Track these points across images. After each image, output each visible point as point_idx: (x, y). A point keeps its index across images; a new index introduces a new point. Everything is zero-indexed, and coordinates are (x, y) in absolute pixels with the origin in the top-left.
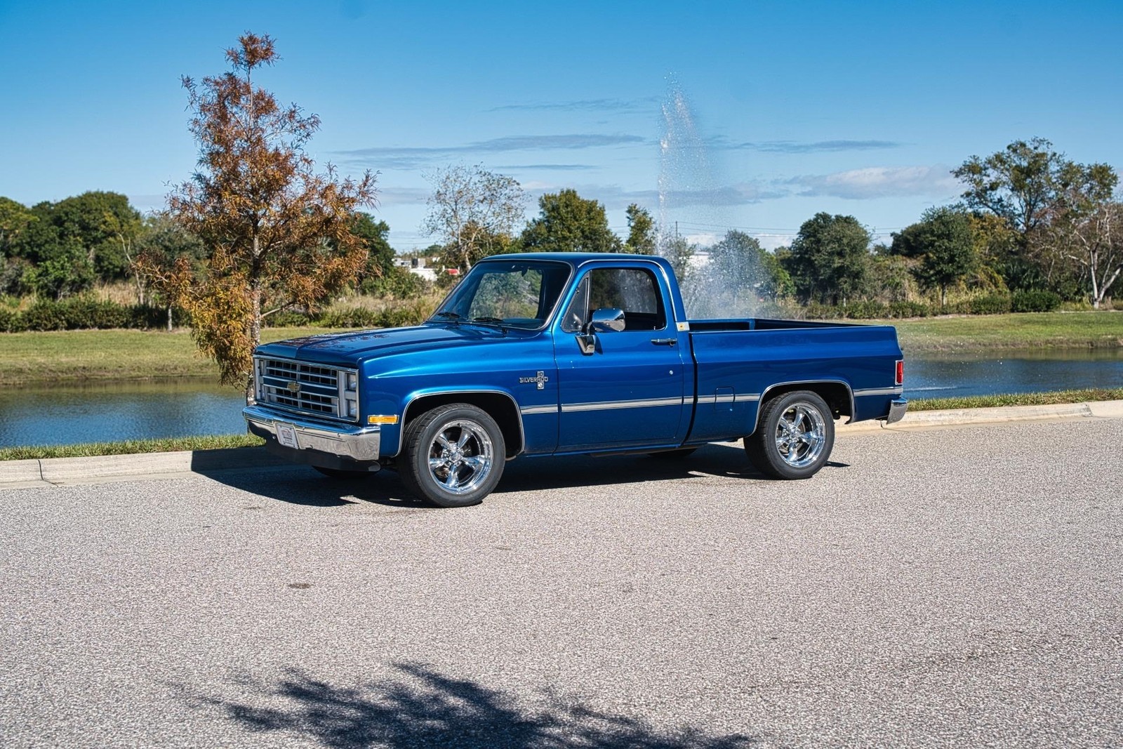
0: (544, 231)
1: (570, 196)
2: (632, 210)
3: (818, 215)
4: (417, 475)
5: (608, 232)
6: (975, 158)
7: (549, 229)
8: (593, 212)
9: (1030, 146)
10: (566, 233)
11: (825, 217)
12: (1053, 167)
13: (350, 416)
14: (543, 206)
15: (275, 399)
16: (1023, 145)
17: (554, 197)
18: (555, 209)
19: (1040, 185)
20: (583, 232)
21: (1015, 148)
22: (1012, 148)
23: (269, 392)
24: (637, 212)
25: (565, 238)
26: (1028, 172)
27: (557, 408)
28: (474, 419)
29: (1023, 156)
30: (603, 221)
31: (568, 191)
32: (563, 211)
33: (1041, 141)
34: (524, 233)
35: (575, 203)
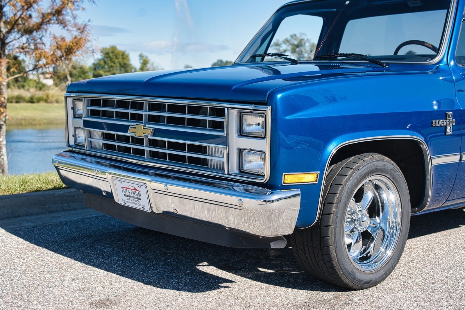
0: (102, 63)
1: (113, 49)
2: (141, 56)
3: (218, 61)
4: (333, 252)
5: (131, 65)
6: (278, 40)
7: (105, 62)
8: (124, 56)
9: (298, 35)
10: (113, 64)
11: (221, 61)
12: (307, 45)
13: (242, 172)
14: (102, 52)
15: (101, 146)
16: (295, 35)
17: (106, 49)
18: (107, 54)
19: (302, 52)
20: (120, 64)
21: (293, 36)
22: (291, 36)
23: (91, 137)
24: (143, 57)
25: (112, 67)
26: (297, 46)
27: (459, 156)
28: (387, 173)
29: (295, 39)
30: (128, 60)
31: (113, 47)
32: (111, 55)
33: (303, 34)
34: (94, 64)
35: (116, 51)
